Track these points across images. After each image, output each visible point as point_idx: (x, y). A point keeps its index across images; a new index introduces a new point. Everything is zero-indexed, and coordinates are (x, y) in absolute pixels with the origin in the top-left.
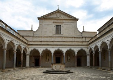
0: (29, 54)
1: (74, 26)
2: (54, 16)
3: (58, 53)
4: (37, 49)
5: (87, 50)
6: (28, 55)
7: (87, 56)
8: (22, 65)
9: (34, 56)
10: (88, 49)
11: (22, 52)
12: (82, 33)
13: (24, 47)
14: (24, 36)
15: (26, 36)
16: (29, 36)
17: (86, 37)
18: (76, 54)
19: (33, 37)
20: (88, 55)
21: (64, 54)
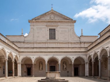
0: (21, 62)
1: (71, 30)
2: (47, 18)
3: (53, 61)
4: (29, 56)
5: (86, 58)
6: (19, 63)
7: (86, 65)
8: (14, 74)
10: (87, 56)
11: (13, 60)
12: (80, 38)
13: (15, 54)
14: (13, 42)
16: (20, 42)
18: (73, 62)
19: (24, 42)
20: (87, 63)
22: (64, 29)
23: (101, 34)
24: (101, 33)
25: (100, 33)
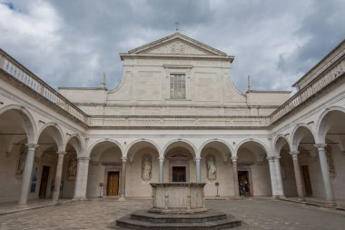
0: (88, 156)
1: (222, 77)
3: (180, 154)
4: (113, 139)
5: (267, 143)
6: (83, 159)
7: (271, 163)
9: (105, 164)
10: (270, 139)
11: (62, 149)
12: (245, 96)
13: (72, 133)
15: (85, 104)
16: (94, 105)
17: (259, 107)
18: (234, 155)
19: (105, 105)
20: (273, 158)
21: (198, 156)
22: (206, 76)
23: (300, 84)
24: (300, 81)
25: (298, 83)
